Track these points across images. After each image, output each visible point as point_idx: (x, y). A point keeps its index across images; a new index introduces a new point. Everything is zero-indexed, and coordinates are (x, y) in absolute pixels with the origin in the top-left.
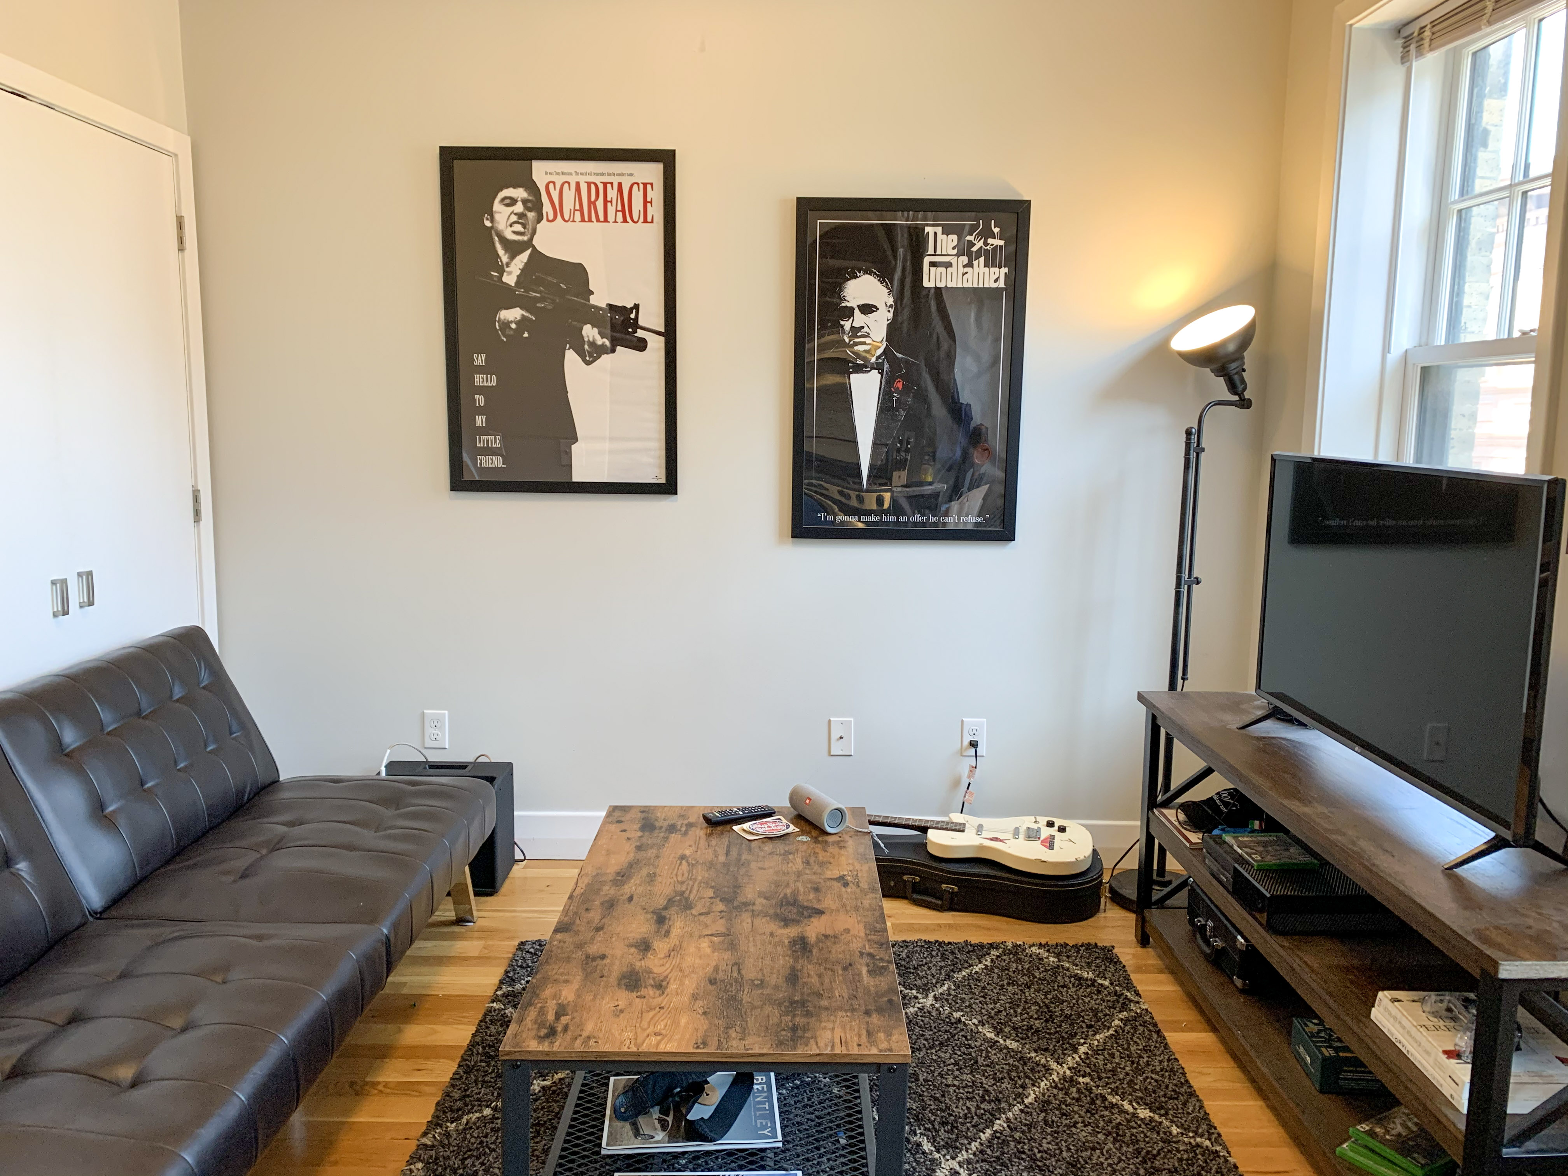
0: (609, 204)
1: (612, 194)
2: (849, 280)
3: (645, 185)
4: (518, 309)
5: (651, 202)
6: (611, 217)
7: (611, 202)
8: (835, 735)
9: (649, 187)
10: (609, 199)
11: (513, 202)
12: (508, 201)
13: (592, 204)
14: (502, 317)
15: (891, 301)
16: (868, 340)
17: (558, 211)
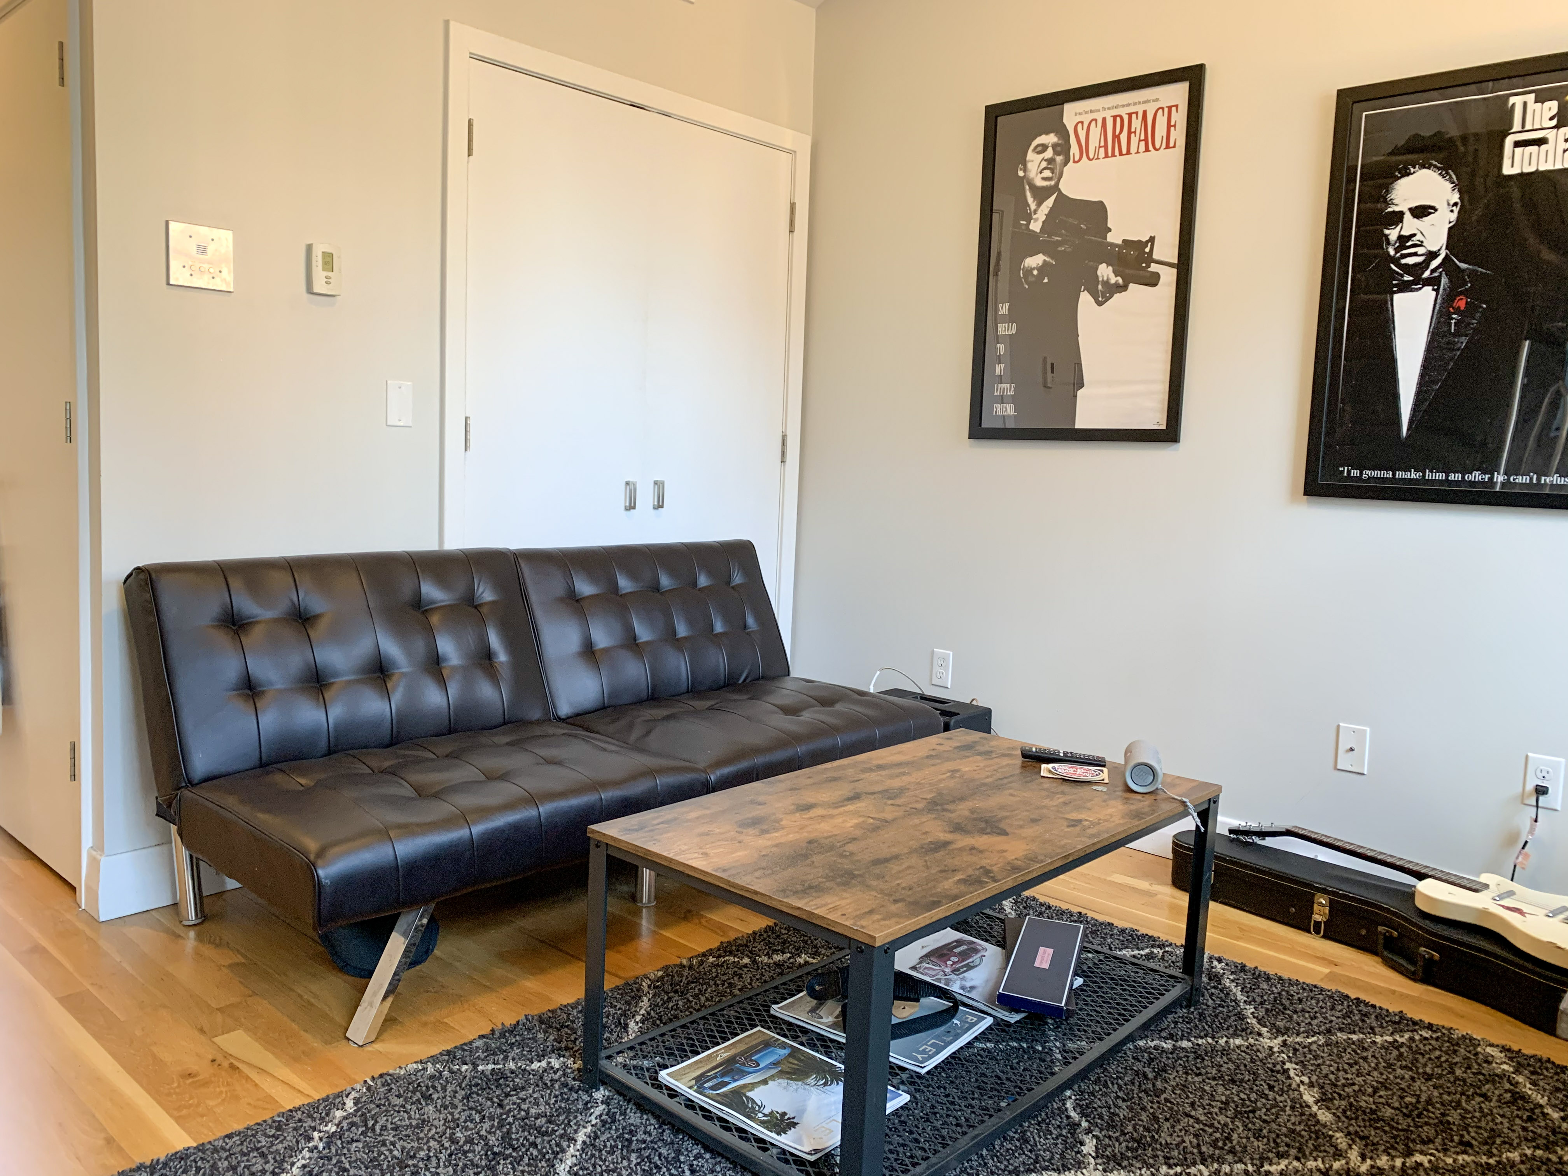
0: (1133, 135)
1: (1137, 124)
2: (1398, 178)
3: (1170, 108)
4: (1041, 255)
5: (1175, 126)
6: (1133, 149)
7: (1135, 132)
8: (1343, 746)
9: (1174, 109)
10: (1133, 130)
11: (1044, 148)
12: (1040, 149)
13: (1116, 137)
14: (1026, 265)
15: (1456, 198)
16: (1421, 250)
17: (1084, 150)
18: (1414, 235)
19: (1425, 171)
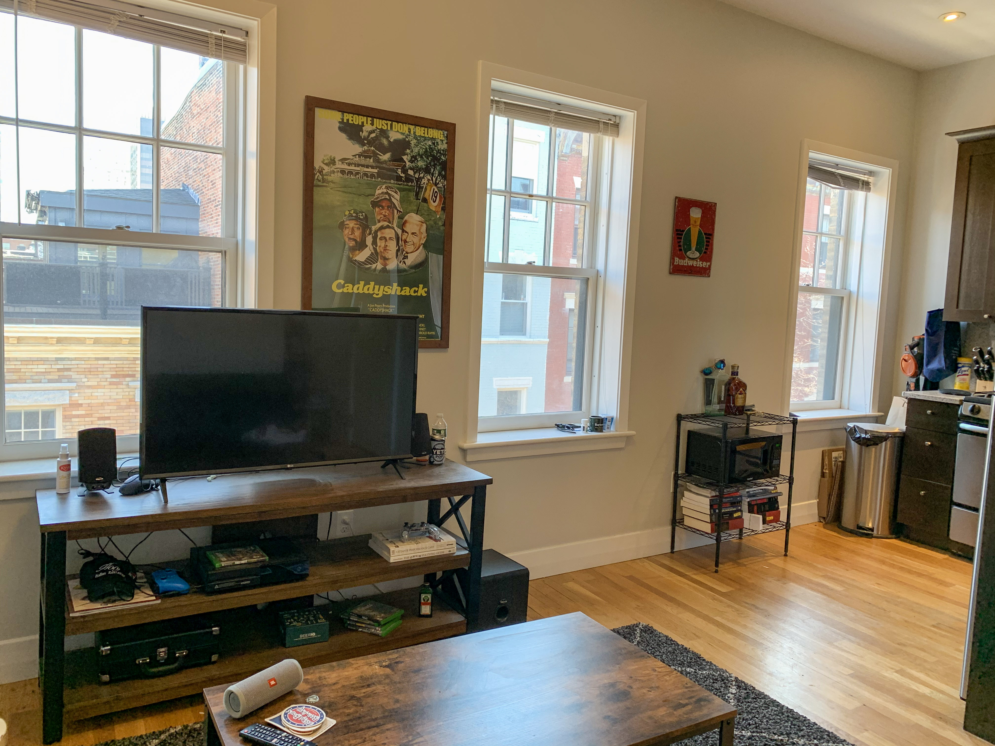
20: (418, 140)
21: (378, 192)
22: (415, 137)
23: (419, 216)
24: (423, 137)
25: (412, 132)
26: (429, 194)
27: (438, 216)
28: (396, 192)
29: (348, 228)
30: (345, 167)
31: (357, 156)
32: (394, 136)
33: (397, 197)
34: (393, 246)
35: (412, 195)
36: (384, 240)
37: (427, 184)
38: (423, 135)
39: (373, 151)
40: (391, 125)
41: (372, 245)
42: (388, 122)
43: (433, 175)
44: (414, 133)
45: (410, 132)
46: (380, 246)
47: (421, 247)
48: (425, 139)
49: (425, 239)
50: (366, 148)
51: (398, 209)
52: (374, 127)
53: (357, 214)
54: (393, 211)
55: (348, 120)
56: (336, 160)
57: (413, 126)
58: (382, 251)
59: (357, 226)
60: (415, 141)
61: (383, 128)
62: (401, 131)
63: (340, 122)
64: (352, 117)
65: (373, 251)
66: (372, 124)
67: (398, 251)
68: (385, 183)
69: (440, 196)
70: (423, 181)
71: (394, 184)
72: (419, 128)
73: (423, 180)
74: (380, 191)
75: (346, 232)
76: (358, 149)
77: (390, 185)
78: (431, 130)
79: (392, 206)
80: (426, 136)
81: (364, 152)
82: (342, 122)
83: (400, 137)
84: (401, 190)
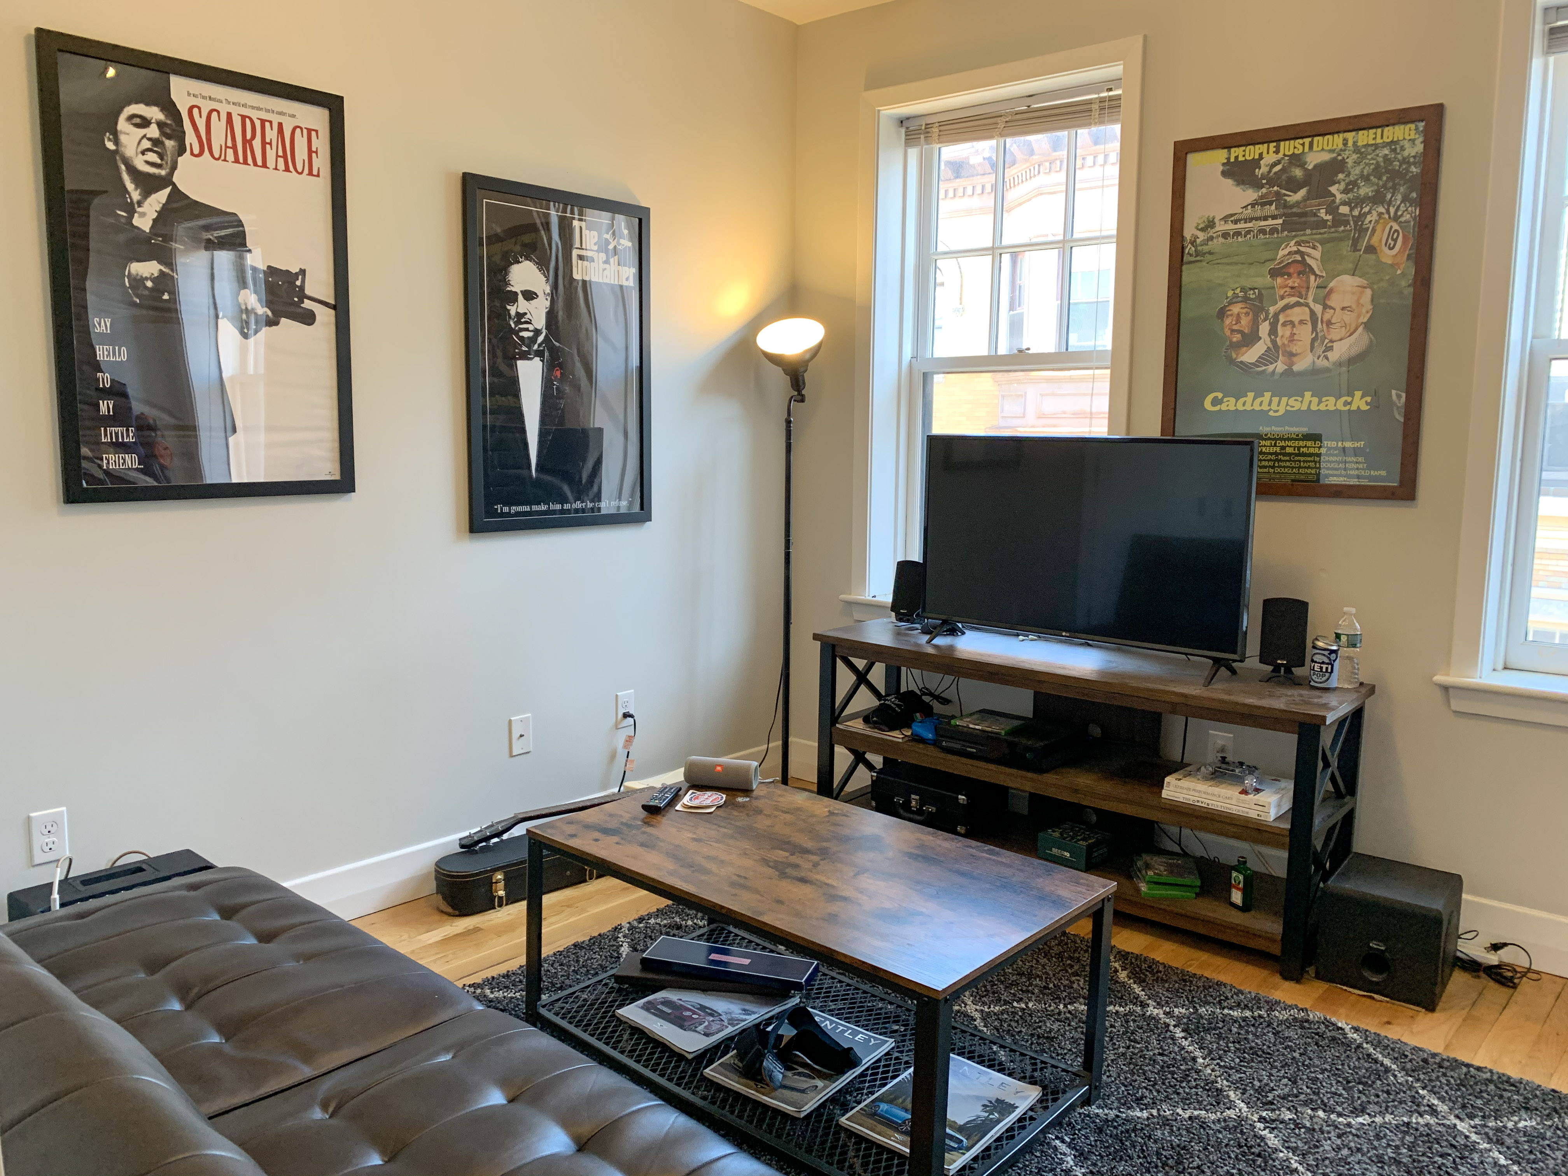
0: (268, 146)
1: (272, 135)
2: (512, 264)
3: (309, 131)
4: (155, 262)
5: (316, 152)
6: (271, 162)
7: (270, 144)
8: (515, 735)
9: (313, 134)
10: (268, 140)
11: (144, 123)
12: (138, 121)
13: (247, 143)
14: (133, 271)
15: (548, 290)
16: (531, 327)
17: (205, 145)
18: (525, 314)
19: (528, 262)
20: (1362, 153)
21: (1281, 253)
22: (1357, 149)
23: (1356, 278)
24: (1372, 145)
25: (1350, 144)
26: (1379, 238)
27: (1399, 272)
28: (1314, 248)
29: (1232, 315)
30: (1230, 226)
31: (1249, 207)
32: (1313, 159)
33: (1317, 254)
34: (1305, 333)
35: (1345, 248)
36: (1289, 327)
37: (1377, 222)
38: (1371, 142)
39: (1277, 193)
40: (1311, 145)
41: (1269, 335)
42: (1305, 140)
43: (1389, 203)
44: (1355, 143)
45: (1345, 144)
46: (1282, 336)
47: (1361, 329)
48: (1376, 146)
49: (1368, 315)
50: (1264, 190)
51: (1318, 272)
52: (1281, 155)
53: (1246, 293)
54: (1308, 278)
55: (1237, 157)
56: (1216, 220)
57: (1353, 133)
58: (1286, 342)
59: (1245, 311)
60: (1355, 156)
61: (1296, 152)
62: (1330, 147)
63: (1224, 164)
64: (1244, 151)
65: (1270, 345)
66: (1277, 152)
67: (1313, 341)
68: (1295, 236)
69: (1404, 236)
70: (1369, 218)
71: (1312, 234)
72: (1365, 132)
73: (1369, 216)
74: (1286, 252)
75: (1228, 321)
76: (1251, 195)
77: (1303, 238)
78: (1390, 128)
79: (1306, 270)
80: (1379, 141)
81: (1262, 197)
82: (1228, 163)
83: (1326, 157)
84: (1322, 242)
